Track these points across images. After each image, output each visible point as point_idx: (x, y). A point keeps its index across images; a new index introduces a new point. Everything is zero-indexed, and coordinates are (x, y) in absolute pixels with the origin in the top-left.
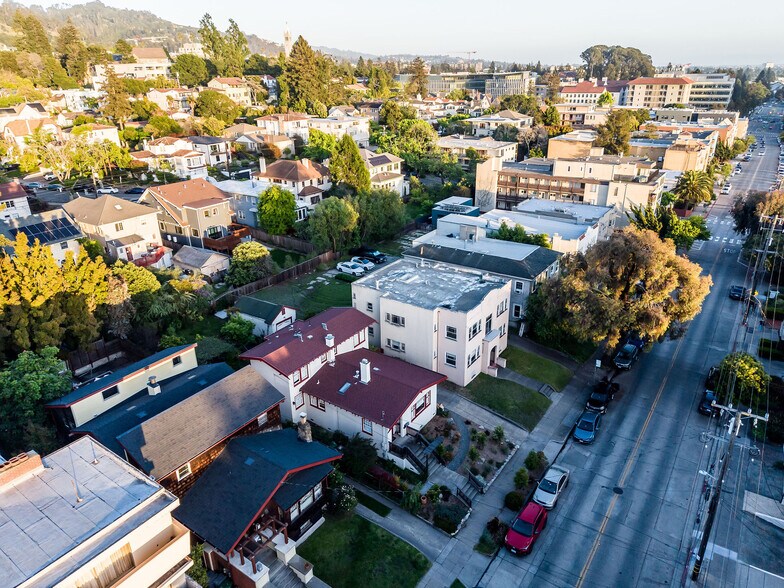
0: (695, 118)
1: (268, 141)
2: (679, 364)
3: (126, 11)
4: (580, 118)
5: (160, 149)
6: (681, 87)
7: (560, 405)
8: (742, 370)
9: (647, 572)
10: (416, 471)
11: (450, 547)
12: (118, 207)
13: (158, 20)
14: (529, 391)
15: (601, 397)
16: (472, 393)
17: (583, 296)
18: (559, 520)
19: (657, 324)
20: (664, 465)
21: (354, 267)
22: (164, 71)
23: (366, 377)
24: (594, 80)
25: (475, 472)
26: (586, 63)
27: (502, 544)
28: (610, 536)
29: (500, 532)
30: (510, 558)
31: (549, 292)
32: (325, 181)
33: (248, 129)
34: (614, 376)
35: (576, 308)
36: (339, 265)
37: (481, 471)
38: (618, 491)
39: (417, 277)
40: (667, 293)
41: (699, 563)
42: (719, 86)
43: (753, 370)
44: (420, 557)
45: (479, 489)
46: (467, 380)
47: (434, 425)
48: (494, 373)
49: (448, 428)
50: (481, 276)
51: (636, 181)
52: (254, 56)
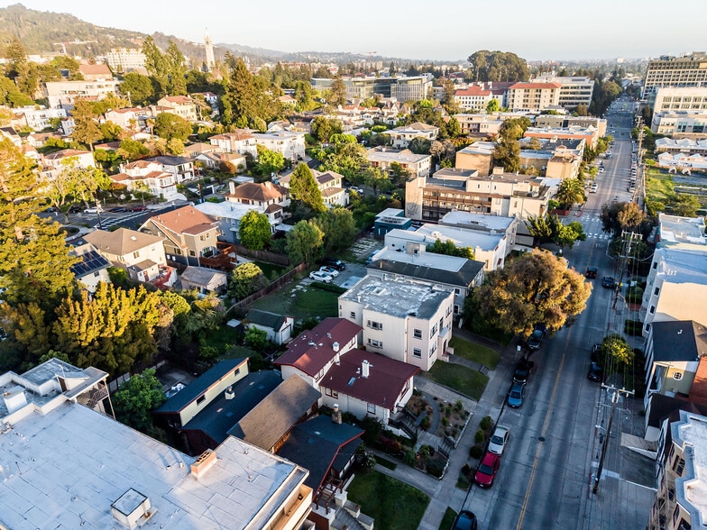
0: (566, 124)
1: (224, 159)
2: (572, 343)
3: (47, 13)
4: (476, 127)
5: (136, 171)
6: (552, 91)
7: (496, 380)
8: (616, 350)
9: (566, 491)
10: (408, 437)
11: (440, 487)
12: (134, 238)
13: (79, 22)
14: (472, 371)
15: (522, 372)
16: (433, 376)
17: (508, 303)
18: (507, 462)
19: (558, 319)
20: (569, 418)
21: (324, 276)
22: (113, 89)
23: (366, 373)
24: (482, 85)
25: (448, 434)
26: (472, 66)
27: (473, 482)
28: (540, 470)
29: (471, 473)
30: (481, 491)
31: (483, 299)
32: (284, 199)
33: (203, 147)
34: (529, 355)
35: (504, 312)
36: (312, 275)
37: (451, 433)
38: (542, 439)
39: (385, 290)
40: (563, 298)
41: (597, 482)
42: (582, 87)
43: (623, 350)
44: (423, 495)
45: (451, 445)
46: (429, 366)
47: (413, 402)
48: (447, 359)
49: (424, 404)
50: (431, 287)
51: (529, 196)
52: (192, 72)
